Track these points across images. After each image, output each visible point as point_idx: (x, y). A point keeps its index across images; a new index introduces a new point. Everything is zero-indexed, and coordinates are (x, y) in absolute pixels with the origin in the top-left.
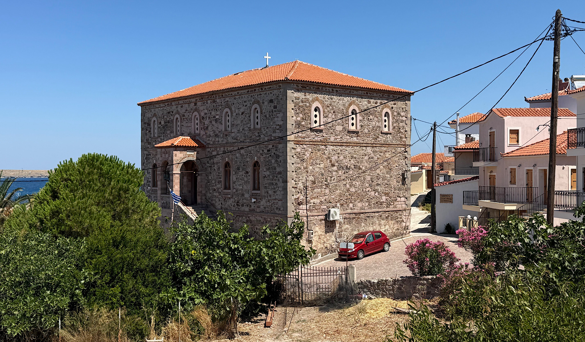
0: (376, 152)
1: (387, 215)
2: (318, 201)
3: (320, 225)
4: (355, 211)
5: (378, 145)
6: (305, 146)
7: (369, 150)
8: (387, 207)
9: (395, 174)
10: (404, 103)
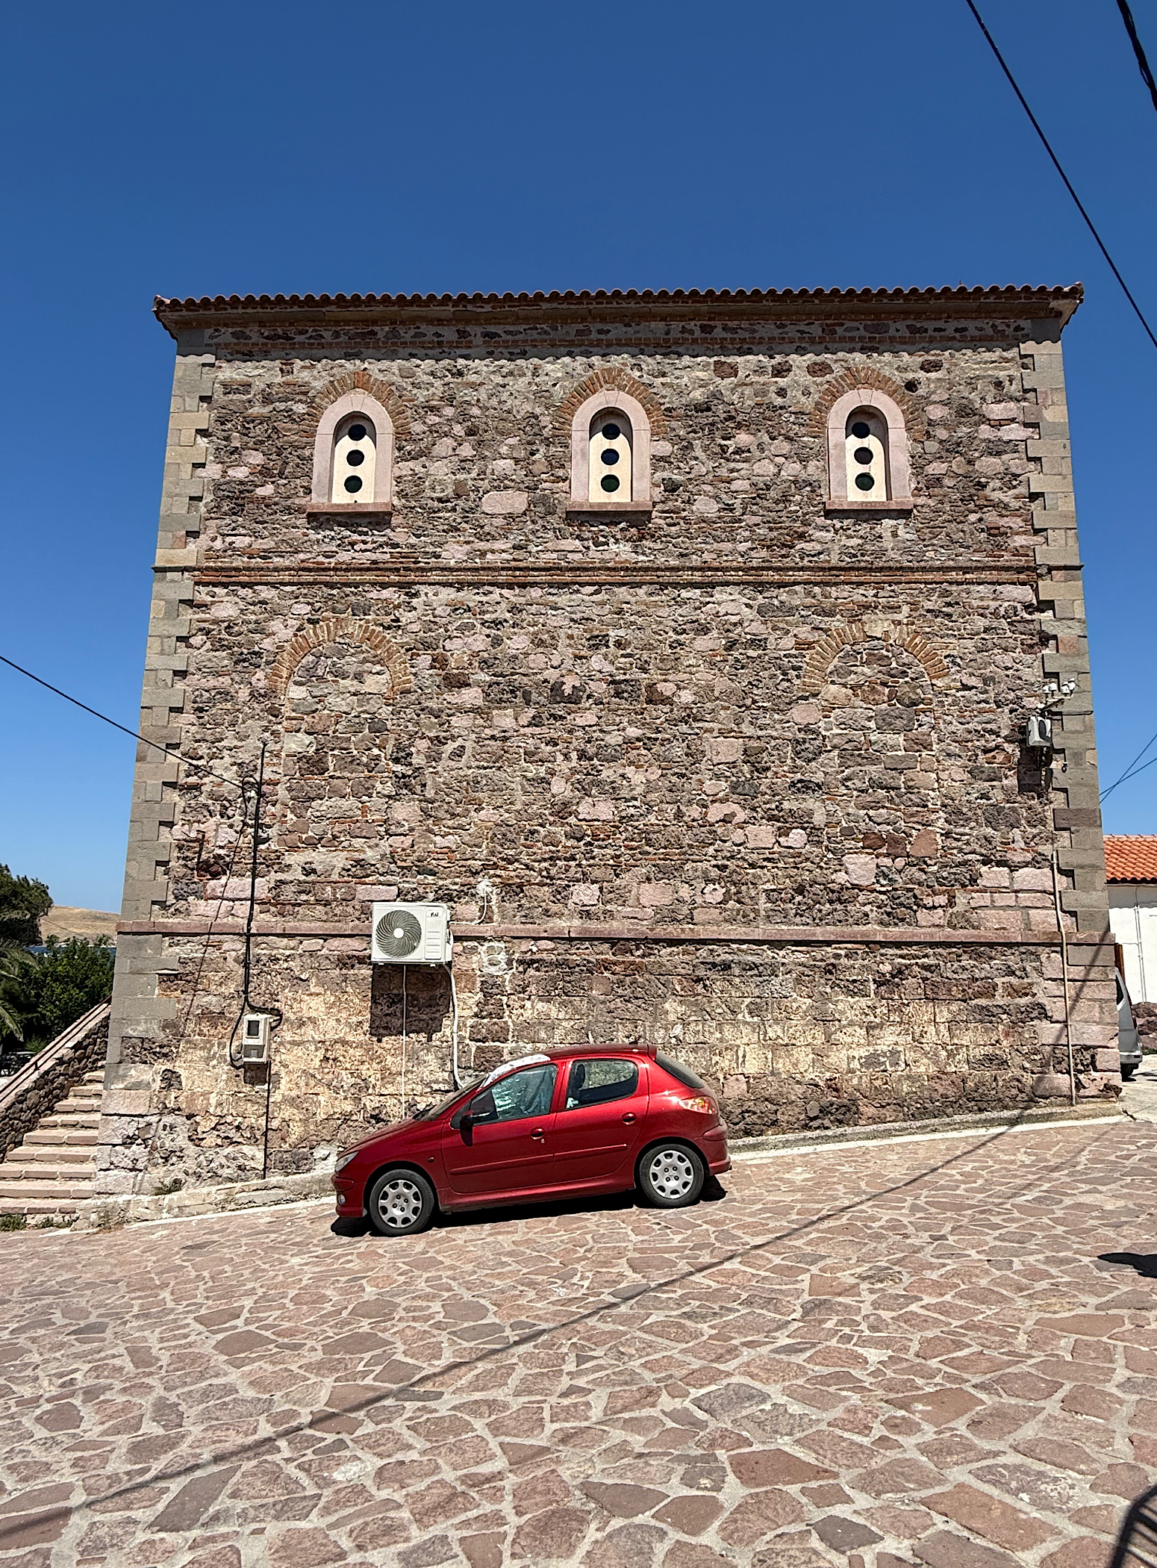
0: (791, 611)
1: (886, 968)
2: (340, 860)
3: (338, 986)
4: (616, 927)
5: (804, 576)
6: (266, 593)
7: (730, 602)
8: (892, 918)
9: (956, 726)
10: (1012, 353)
